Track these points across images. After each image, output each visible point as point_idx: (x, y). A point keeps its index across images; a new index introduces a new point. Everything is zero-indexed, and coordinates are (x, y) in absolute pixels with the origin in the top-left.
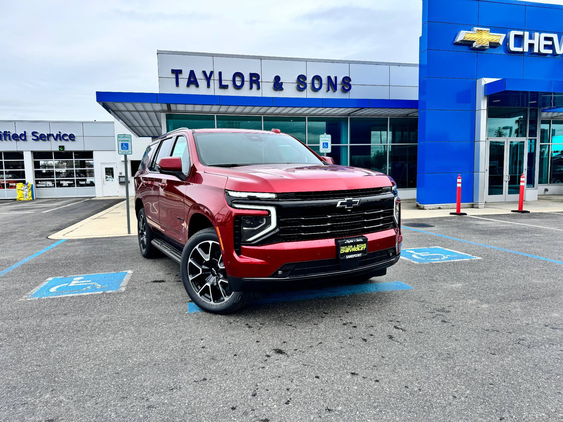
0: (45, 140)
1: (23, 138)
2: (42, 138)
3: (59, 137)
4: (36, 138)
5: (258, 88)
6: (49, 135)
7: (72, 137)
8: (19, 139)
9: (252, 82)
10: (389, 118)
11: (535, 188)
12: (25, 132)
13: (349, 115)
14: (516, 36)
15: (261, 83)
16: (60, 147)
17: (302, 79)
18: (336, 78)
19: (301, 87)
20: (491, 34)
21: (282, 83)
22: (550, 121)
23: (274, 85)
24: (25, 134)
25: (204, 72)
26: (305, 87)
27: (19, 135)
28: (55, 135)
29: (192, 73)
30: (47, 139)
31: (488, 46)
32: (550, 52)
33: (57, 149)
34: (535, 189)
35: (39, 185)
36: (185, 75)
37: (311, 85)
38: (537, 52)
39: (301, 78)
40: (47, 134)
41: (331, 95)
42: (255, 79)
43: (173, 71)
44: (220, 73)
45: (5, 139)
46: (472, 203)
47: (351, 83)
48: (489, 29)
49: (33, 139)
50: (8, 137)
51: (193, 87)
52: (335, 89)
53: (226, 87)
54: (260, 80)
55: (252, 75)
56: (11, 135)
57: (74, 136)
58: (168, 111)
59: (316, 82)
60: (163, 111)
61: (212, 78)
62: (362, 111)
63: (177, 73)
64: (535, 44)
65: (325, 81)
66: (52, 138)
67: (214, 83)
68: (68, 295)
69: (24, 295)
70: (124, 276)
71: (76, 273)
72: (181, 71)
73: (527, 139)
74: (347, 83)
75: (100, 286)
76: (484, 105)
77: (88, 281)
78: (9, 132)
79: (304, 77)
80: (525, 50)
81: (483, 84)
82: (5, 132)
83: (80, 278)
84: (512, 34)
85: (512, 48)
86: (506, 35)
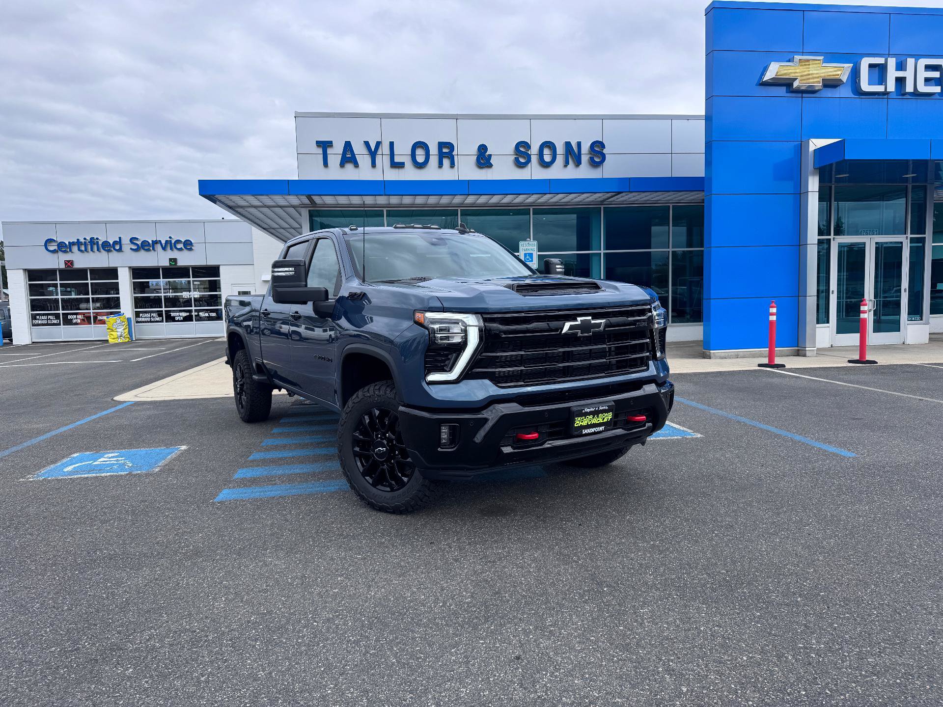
0: (148, 250)
1: (117, 247)
2: (146, 246)
3: (170, 245)
4: (136, 247)
5: (452, 165)
6: (155, 242)
7: (188, 245)
8: (112, 249)
9: (441, 156)
10: (671, 205)
11: (924, 321)
12: (120, 238)
13: (602, 202)
14: (871, 66)
15: (456, 157)
16: (170, 260)
17: (524, 147)
19: (522, 160)
20: (824, 65)
21: (490, 156)
23: (478, 159)
24: (119, 242)
25: (367, 144)
26: (529, 161)
27: (111, 243)
28: (163, 242)
29: (348, 146)
30: (151, 249)
31: (821, 84)
32: (937, 89)
33: (166, 263)
34: (923, 324)
35: (140, 319)
36: (338, 148)
37: (538, 157)
38: (912, 91)
39: (521, 146)
40: (152, 241)
41: (571, 173)
42: (447, 151)
43: (319, 144)
44: (392, 144)
45: (92, 250)
47: (605, 151)
48: (821, 58)
49: (131, 249)
50: (95, 247)
51: (349, 167)
52: (578, 163)
53: (401, 165)
54: (455, 153)
55: (441, 145)
56: (100, 243)
57: (191, 244)
58: (311, 206)
59: (546, 151)
60: (303, 206)
61: (380, 152)
62: (622, 197)
63: (325, 146)
64: (907, 78)
65: (560, 150)
66: (158, 247)
67: (383, 160)
68: (83, 476)
69: (29, 474)
70: (172, 453)
71: (114, 448)
72: (331, 142)
73: (907, 237)
74: (598, 152)
75: (130, 465)
76: (813, 184)
77: (120, 459)
78: (97, 239)
79: (527, 145)
80: (888, 90)
81: (812, 148)
82: (92, 239)
83: (113, 455)
84: (865, 63)
85: (865, 86)
86: (852, 65)
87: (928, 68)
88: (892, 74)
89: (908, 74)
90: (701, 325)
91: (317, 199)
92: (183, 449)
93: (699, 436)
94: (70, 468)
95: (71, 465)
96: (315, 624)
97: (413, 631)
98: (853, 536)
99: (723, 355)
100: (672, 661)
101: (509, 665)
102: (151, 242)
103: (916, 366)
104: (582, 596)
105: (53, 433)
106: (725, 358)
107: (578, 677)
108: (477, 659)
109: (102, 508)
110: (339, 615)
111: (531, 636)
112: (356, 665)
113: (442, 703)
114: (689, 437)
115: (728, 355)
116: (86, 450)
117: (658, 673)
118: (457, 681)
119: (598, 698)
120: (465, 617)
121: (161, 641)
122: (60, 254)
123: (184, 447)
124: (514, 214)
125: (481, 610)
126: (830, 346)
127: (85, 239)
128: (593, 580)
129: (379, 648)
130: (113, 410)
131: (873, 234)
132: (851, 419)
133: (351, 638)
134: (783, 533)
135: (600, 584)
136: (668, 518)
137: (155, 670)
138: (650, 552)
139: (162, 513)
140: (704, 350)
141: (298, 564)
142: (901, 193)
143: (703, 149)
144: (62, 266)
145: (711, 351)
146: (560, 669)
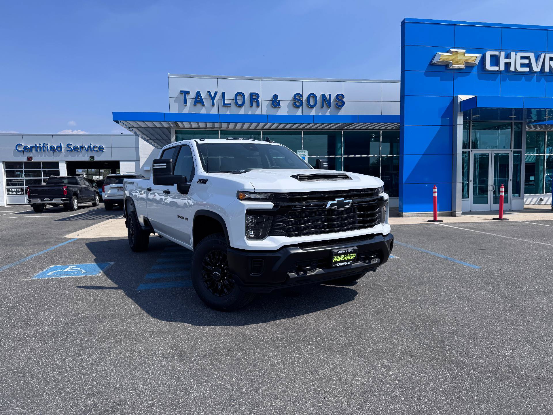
0: (78, 151)
1: (59, 150)
2: (76, 149)
3: (90, 149)
4: (69, 149)
6: (82, 147)
8: (56, 150)
9: (252, 101)
10: (381, 131)
11: (521, 197)
12: (61, 144)
13: (342, 129)
14: (491, 56)
15: (260, 101)
16: (90, 157)
18: (330, 95)
19: (297, 104)
20: (466, 55)
21: (279, 101)
22: (545, 132)
23: (272, 103)
24: (60, 147)
25: (209, 93)
26: (301, 104)
27: (56, 147)
28: (86, 147)
29: (198, 93)
30: (79, 151)
31: (464, 66)
32: (527, 69)
33: (88, 159)
34: (521, 199)
36: (193, 95)
37: (307, 102)
38: (514, 70)
39: (297, 96)
41: (325, 111)
42: (255, 98)
43: (182, 92)
44: (223, 93)
45: (44, 151)
46: (451, 212)
47: (344, 100)
48: (464, 51)
49: (67, 150)
50: (46, 149)
51: (199, 106)
52: (329, 106)
53: (228, 106)
54: (259, 99)
55: (252, 94)
56: (49, 147)
57: (103, 148)
58: (176, 128)
59: (311, 99)
60: (172, 128)
61: (217, 97)
62: (353, 126)
63: (185, 93)
64: (511, 63)
65: (319, 98)
66: (83, 150)
67: (218, 102)
68: (59, 277)
69: (28, 276)
70: (106, 266)
71: (72, 263)
72: (189, 92)
73: (512, 150)
74: (340, 100)
75: (85, 272)
76: (460, 120)
77: (78, 269)
78: (47, 144)
79: (300, 96)
80: (501, 69)
81: (459, 101)
82: (44, 144)
83: (73, 266)
84: (488, 54)
85: (488, 67)
86: (481, 55)
87: (523, 58)
88: (503, 60)
89: (512, 61)
90: (397, 198)
91: (179, 124)
92: (112, 263)
93: (397, 257)
94: (51, 273)
95: (51, 272)
96: (203, 347)
97: (254, 350)
98: (477, 306)
99: (410, 215)
100: (385, 362)
101: (304, 364)
102: (79, 147)
103: (516, 222)
104: (338, 333)
105: (35, 255)
106: (411, 217)
107: (339, 369)
108: (288, 361)
109: (75, 294)
110: (215, 343)
111: (314, 352)
112: (228, 365)
113: (273, 380)
114: (392, 258)
115: (413, 215)
116: (57, 264)
117: (378, 367)
118: (279, 371)
119: (349, 378)
120: (279, 343)
121: (124, 355)
122: (25, 152)
123: (113, 263)
124: (293, 134)
125: (288, 340)
126: (470, 211)
127: (40, 144)
128: (344, 326)
129: (238, 357)
130: (66, 243)
131: (493, 149)
132: (479, 249)
133: (223, 353)
134: (440, 305)
135: (347, 328)
136: (381, 298)
137: (125, 368)
138: (372, 314)
139: (109, 296)
140: (399, 212)
141: (189, 320)
142: (509, 126)
143: (399, 99)
144: (26, 160)
145: (404, 213)
146: (330, 366)
